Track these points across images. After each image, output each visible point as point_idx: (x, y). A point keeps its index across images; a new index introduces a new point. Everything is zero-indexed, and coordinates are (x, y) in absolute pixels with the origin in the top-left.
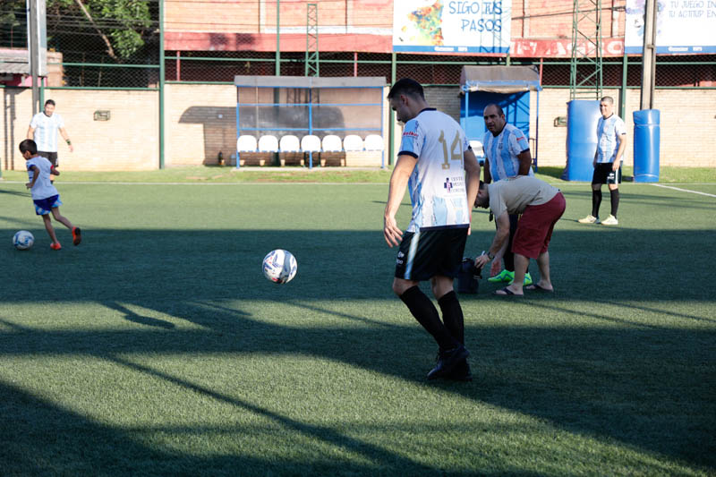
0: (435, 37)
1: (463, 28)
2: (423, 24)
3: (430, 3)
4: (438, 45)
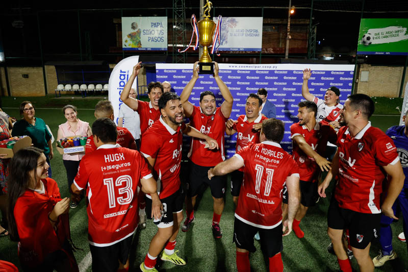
1: (149, 40)
2: (133, 39)
3: (136, 31)
4: (140, 47)
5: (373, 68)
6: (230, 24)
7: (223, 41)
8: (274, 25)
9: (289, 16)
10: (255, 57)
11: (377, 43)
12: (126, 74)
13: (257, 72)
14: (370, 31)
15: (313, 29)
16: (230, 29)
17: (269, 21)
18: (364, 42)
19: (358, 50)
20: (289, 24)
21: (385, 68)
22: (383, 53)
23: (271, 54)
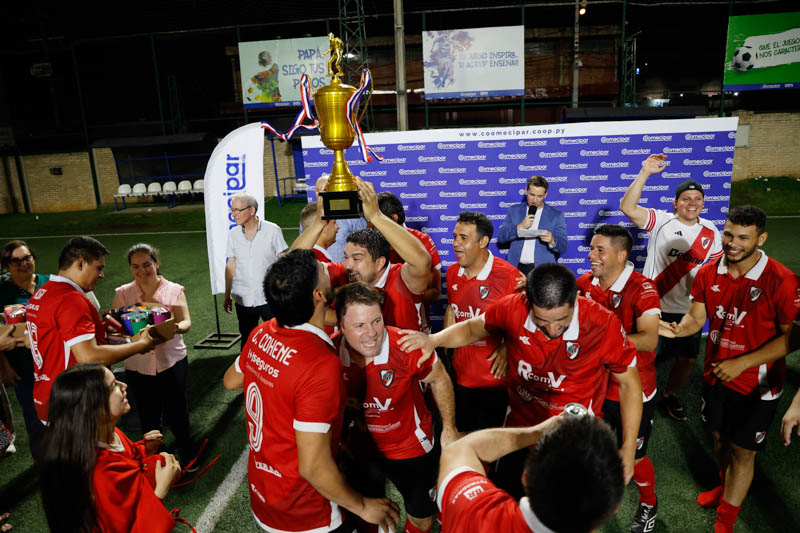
0: (274, 96)
1: (295, 86)
2: (264, 85)
3: (268, 68)
4: (277, 101)
5: (759, 116)
6: (457, 43)
7: (445, 79)
8: (546, 40)
9: (577, 20)
10: (510, 107)
11: (765, 66)
12: (240, 162)
13: (521, 144)
14: (749, 41)
15: (630, 43)
16: (457, 54)
17: (537, 33)
18: (737, 65)
19: (724, 83)
20: (577, 36)
21: (785, 116)
22: (778, 86)
23: (544, 100)
